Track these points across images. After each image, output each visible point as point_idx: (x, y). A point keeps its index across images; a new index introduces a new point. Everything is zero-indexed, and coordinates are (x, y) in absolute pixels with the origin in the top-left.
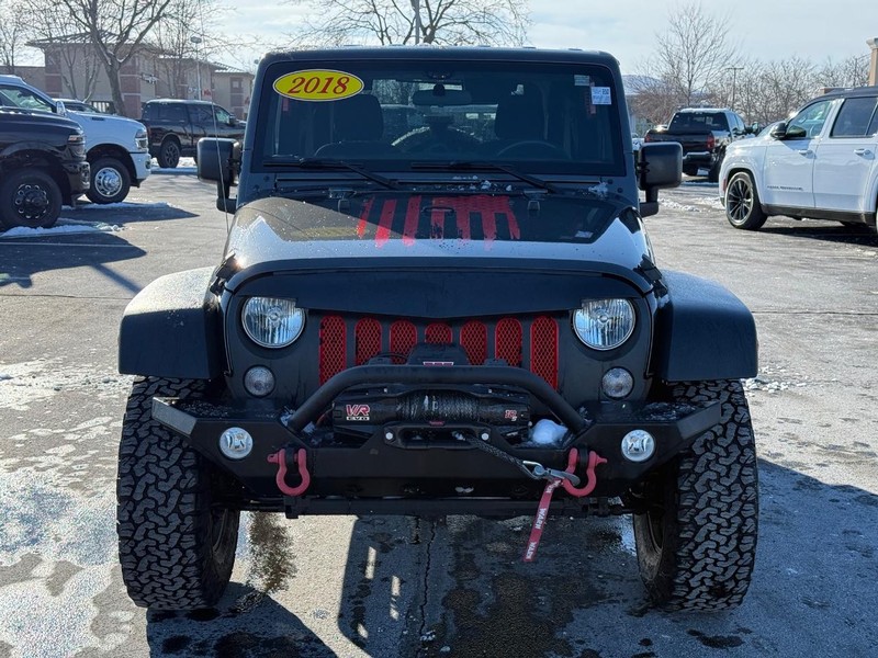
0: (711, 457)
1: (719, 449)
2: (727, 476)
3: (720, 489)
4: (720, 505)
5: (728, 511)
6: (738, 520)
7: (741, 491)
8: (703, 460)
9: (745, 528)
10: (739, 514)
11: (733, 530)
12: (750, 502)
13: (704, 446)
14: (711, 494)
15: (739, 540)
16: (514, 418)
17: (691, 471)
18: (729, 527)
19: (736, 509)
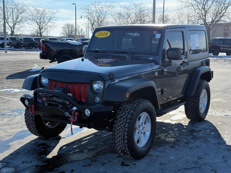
0: (120, 120)
1: (122, 118)
2: (122, 125)
3: (120, 127)
4: (120, 131)
5: (121, 133)
6: (123, 135)
7: (124, 129)
8: (118, 120)
9: (125, 138)
10: (123, 134)
11: (122, 137)
12: (126, 132)
13: (120, 117)
14: (118, 128)
15: (124, 140)
16: (68, 104)
17: (116, 122)
18: (121, 137)
19: (123, 133)
